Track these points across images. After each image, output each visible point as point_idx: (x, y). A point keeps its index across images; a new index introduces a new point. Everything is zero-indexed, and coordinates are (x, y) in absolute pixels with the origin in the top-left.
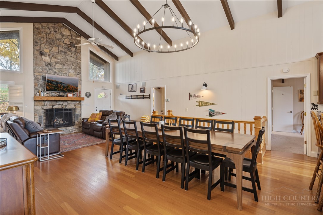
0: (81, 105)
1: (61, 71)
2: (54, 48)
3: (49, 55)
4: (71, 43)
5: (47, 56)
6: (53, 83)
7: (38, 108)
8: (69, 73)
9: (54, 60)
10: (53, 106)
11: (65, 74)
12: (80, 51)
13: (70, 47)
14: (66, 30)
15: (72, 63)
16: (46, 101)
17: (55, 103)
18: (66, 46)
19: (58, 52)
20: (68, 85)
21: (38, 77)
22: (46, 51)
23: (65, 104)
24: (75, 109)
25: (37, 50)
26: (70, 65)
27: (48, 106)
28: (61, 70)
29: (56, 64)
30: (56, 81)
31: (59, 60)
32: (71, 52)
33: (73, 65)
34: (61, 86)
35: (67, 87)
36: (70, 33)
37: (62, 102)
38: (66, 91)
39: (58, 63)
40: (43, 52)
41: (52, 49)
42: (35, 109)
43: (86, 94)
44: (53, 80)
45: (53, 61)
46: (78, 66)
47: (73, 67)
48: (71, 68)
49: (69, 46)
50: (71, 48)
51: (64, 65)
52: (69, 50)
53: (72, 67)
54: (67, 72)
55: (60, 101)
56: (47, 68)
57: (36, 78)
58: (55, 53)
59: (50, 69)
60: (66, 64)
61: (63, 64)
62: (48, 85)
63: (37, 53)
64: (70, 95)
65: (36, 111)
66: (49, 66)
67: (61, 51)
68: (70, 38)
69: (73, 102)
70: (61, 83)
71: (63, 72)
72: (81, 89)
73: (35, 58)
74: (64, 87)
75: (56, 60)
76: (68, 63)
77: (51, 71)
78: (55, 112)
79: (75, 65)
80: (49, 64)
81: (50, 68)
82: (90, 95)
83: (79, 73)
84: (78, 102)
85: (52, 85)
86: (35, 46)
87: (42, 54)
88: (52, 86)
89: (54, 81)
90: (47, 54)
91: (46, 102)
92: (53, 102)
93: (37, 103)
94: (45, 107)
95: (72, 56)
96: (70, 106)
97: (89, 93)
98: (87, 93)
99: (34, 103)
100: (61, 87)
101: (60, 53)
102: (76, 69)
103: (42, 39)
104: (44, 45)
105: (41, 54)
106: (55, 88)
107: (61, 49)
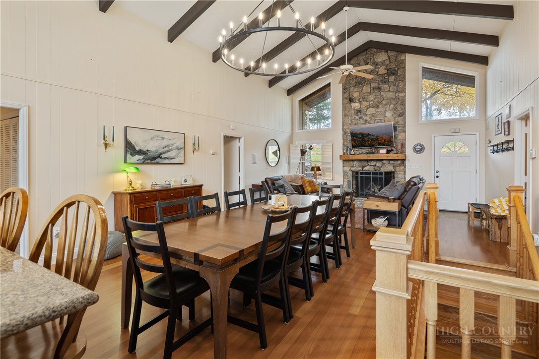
0: (405, 167)
1: (373, 118)
2: (364, 88)
3: (359, 100)
4: (388, 70)
5: (357, 101)
6: (358, 137)
7: (347, 169)
8: (385, 117)
9: (365, 104)
10: (363, 167)
11: (379, 121)
12: (404, 78)
13: (387, 77)
14: (380, 55)
15: (389, 101)
16: (355, 160)
17: (365, 163)
18: (381, 79)
19: (370, 91)
20: (378, 136)
21: (347, 131)
22: (356, 95)
23: (379, 164)
24: (394, 172)
25: (346, 98)
26: (386, 105)
27: (357, 167)
28: (373, 116)
29: (368, 108)
30: (361, 133)
31: (371, 102)
32: (388, 84)
33: (391, 104)
34: (368, 139)
35: (377, 139)
36: (387, 56)
37: (375, 162)
38: (376, 146)
39: (370, 107)
40: (352, 97)
41: (362, 90)
42: (343, 171)
43: (415, 148)
44: (358, 132)
45: (364, 106)
46: (399, 103)
47: (392, 106)
48: (388, 109)
49: (386, 75)
50: (388, 79)
51: (378, 107)
52: (385, 82)
53: (389, 106)
54: (381, 117)
55: (372, 160)
56: (357, 117)
57: (345, 133)
58: (367, 94)
59: (360, 118)
60: (381, 106)
61: (376, 106)
62: (353, 140)
63: (346, 101)
64: (383, 151)
65: (345, 173)
66: (359, 114)
67: (374, 88)
68: (388, 62)
69: (391, 162)
70: (368, 135)
71: (376, 119)
72: (405, 140)
73: (344, 108)
74: (372, 139)
75: (367, 104)
76: (384, 102)
77: (361, 120)
78: (360, 176)
79: (394, 103)
80: (359, 111)
81: (360, 116)
82: (422, 149)
83: (403, 114)
84: (399, 162)
85: (358, 139)
86: (344, 93)
87: (351, 100)
88: (358, 141)
89: (359, 134)
90: (357, 98)
91: (355, 162)
92: (363, 162)
93: (346, 163)
94: (353, 169)
95: (390, 91)
96: (386, 168)
97: (421, 145)
98: (417, 145)
99: (343, 163)
100: (368, 141)
101: (372, 91)
102: (396, 108)
103: (351, 82)
104: (353, 88)
105: (350, 102)
106: (361, 143)
107: (373, 85)
